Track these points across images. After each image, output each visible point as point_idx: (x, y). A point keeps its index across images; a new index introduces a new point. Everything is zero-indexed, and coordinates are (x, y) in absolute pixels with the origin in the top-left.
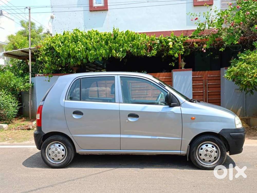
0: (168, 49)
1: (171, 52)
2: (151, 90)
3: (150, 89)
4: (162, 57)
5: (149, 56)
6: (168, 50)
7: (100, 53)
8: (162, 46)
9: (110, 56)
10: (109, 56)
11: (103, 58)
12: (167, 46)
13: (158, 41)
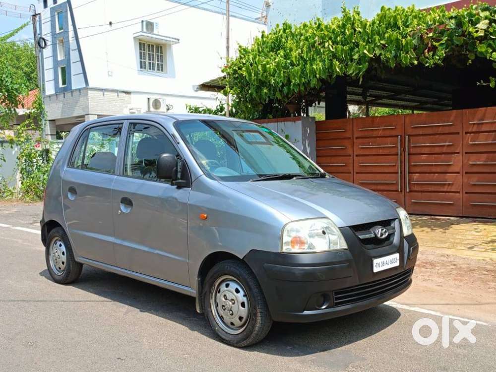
1: (483, 50)
8: (464, 35)
13: (453, 21)
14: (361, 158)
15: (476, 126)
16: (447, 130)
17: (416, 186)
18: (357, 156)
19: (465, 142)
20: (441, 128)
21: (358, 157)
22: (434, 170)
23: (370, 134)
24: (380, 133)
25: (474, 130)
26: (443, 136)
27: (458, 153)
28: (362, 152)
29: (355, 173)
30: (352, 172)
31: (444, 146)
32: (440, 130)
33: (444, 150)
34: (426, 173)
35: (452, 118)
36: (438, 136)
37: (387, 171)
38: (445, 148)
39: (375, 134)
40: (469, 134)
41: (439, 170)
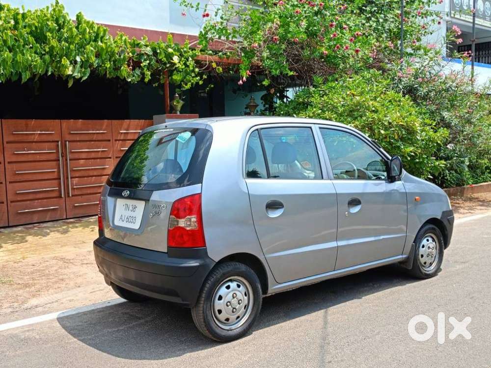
0: (172, 69)
1: (177, 77)
2: (112, 159)
3: (110, 156)
4: (154, 85)
5: (130, 82)
6: (171, 73)
7: (27, 62)
8: (159, 61)
9: (50, 73)
10: (47, 71)
11: (34, 76)
12: (169, 62)
13: (149, 49)
14: (14, 165)
15: (123, 135)
16: (100, 137)
17: (76, 190)
18: (9, 163)
19: (115, 148)
20: (95, 135)
21: (11, 165)
22: (91, 173)
23: (25, 139)
24: (36, 138)
25: (122, 138)
26: (97, 142)
27: (110, 158)
28: (14, 159)
29: (8, 183)
30: (4, 182)
31: (99, 151)
32: (95, 137)
33: (99, 155)
34: (84, 177)
35: (104, 127)
36: (93, 142)
37: (46, 178)
38: (100, 153)
39: (31, 138)
40: (118, 142)
41: (95, 173)
